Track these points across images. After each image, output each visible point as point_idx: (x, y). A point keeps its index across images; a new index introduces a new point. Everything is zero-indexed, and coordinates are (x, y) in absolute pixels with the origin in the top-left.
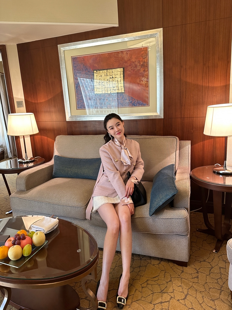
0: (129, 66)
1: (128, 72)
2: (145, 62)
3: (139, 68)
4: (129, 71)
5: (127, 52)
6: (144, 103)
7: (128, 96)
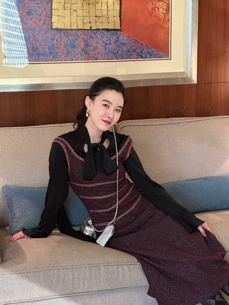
6: (161, 54)
7: (128, 37)
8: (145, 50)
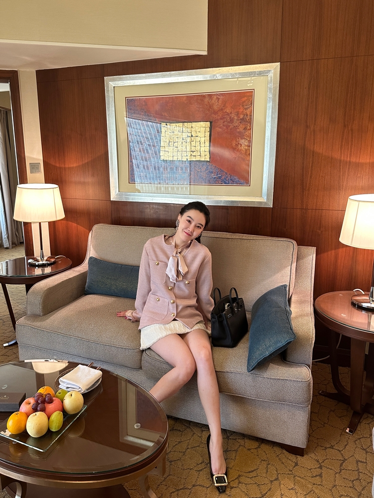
0: (221, 119)
1: (217, 128)
2: (247, 115)
3: (236, 123)
4: (220, 128)
5: (218, 97)
6: (242, 181)
7: (215, 167)
8: (229, 178)
